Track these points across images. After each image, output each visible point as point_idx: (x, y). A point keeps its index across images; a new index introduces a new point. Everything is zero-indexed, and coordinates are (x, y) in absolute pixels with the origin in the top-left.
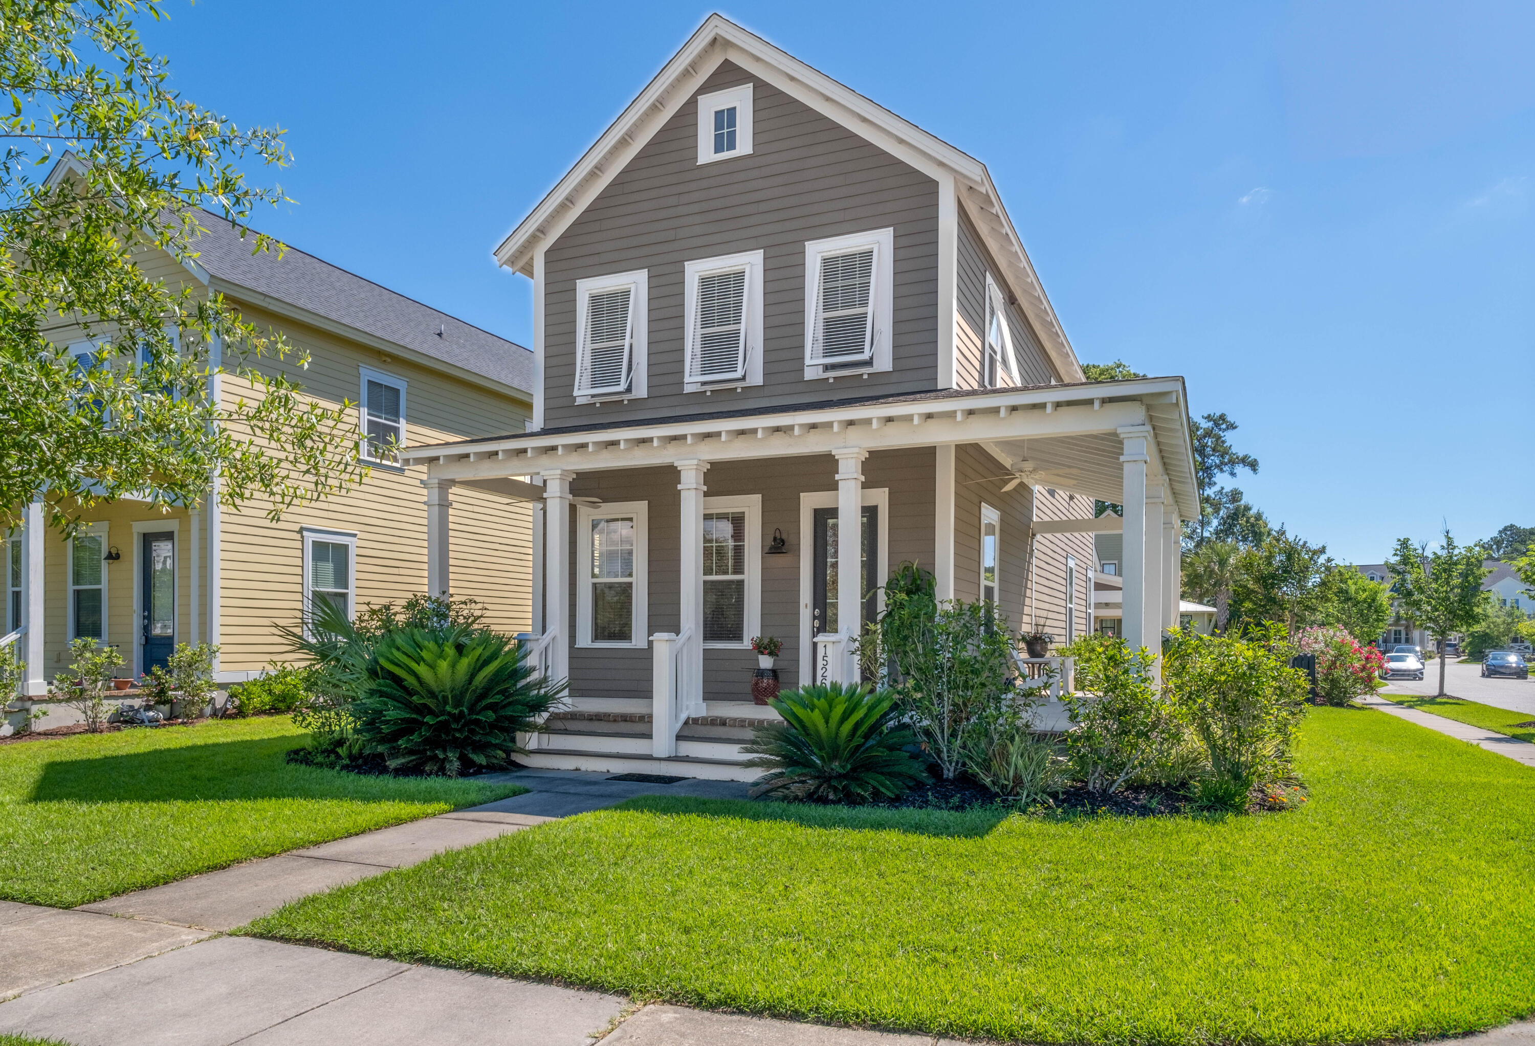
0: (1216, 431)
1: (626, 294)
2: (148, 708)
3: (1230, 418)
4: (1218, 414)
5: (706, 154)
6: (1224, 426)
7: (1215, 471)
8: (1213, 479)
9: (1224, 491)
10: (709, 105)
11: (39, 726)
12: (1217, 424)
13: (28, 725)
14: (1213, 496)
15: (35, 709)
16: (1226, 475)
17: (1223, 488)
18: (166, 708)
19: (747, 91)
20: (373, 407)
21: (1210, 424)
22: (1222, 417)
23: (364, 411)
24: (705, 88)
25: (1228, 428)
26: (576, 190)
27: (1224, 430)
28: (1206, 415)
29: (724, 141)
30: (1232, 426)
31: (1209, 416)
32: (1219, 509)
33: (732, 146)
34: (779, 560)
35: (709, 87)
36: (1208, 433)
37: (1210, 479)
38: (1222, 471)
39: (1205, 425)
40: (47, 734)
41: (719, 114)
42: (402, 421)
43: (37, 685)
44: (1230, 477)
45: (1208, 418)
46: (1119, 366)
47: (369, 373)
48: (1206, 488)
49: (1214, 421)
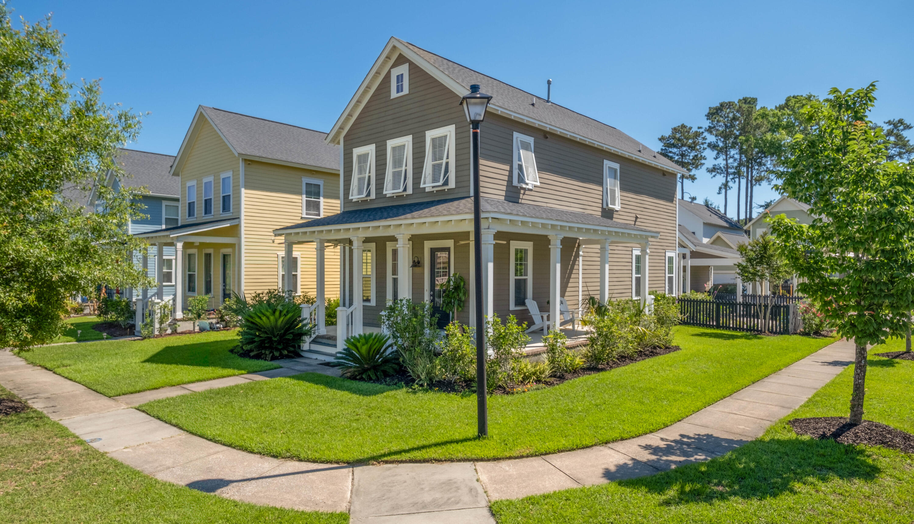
0: (896, 131)
1: (368, 154)
2: (218, 323)
3: (907, 121)
4: (897, 119)
5: (394, 94)
6: (902, 127)
10: (395, 72)
11: (179, 330)
12: (895, 126)
13: (176, 330)
15: (179, 323)
18: (224, 323)
19: (406, 66)
20: (308, 194)
21: (891, 127)
22: (901, 122)
23: (304, 196)
24: (393, 66)
25: (905, 128)
26: (352, 110)
27: (902, 130)
28: (887, 121)
29: (399, 89)
30: (908, 127)
33: (402, 91)
34: (416, 269)
35: (394, 66)
39: (887, 128)
40: (182, 333)
41: (398, 76)
42: (321, 198)
43: (179, 315)
45: (889, 123)
47: (306, 180)
49: (894, 124)
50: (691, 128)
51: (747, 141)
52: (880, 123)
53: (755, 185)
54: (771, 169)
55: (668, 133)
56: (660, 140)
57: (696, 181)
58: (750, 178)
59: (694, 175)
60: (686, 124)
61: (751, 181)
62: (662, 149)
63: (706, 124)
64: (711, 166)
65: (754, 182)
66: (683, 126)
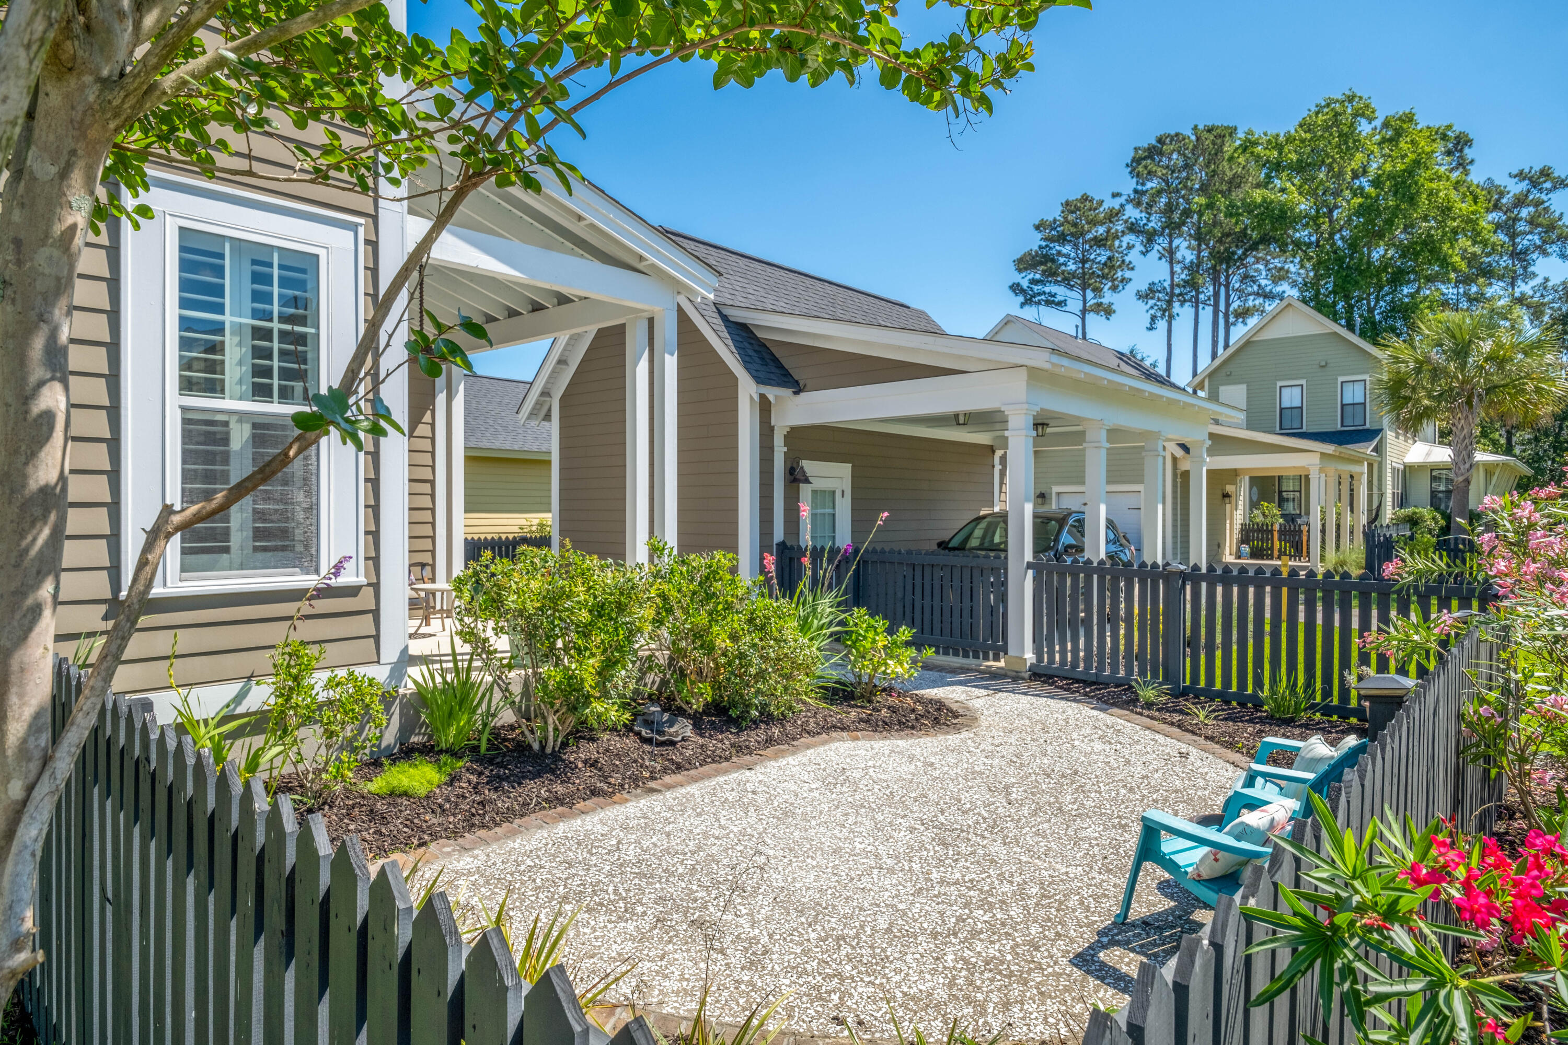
0: (1535, 195)
3: (1558, 172)
4: (1537, 168)
6: (1548, 185)
7: (1534, 256)
8: (1531, 269)
9: (1550, 284)
12: (1535, 183)
14: (1531, 293)
16: (1554, 260)
17: (1547, 280)
21: (1524, 185)
22: (1545, 173)
25: (1555, 188)
27: (1549, 191)
28: (1515, 172)
30: (1560, 184)
31: (1521, 172)
32: (1542, 313)
36: (1520, 202)
37: (1525, 268)
38: (1545, 253)
39: (1516, 188)
44: (1560, 261)
45: (1521, 176)
46: (1351, 99)
48: (1519, 282)
49: (1530, 179)
50: (1101, 203)
51: (1210, 206)
52: (1502, 180)
53: (1234, 324)
54: (1268, 289)
55: (1054, 213)
56: (1037, 228)
57: (1113, 317)
58: (1222, 307)
59: (1111, 304)
60: (1090, 194)
61: (1226, 315)
62: (1041, 247)
63: (1128, 186)
64: (1144, 287)
65: (1232, 319)
66: (1085, 198)
